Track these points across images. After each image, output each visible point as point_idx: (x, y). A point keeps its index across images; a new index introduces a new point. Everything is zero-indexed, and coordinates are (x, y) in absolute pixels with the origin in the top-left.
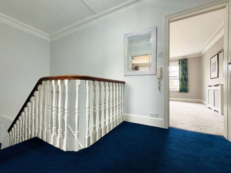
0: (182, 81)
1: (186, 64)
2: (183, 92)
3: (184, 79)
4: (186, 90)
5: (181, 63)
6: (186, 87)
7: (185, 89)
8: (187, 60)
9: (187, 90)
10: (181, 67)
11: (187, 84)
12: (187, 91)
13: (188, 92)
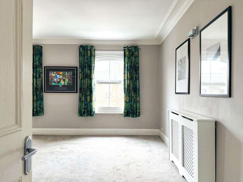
0: (129, 92)
1: (137, 57)
2: (131, 115)
3: (133, 88)
4: (136, 113)
5: (127, 53)
6: (136, 105)
7: (135, 109)
8: (138, 49)
9: (138, 111)
10: (127, 64)
11: (138, 99)
12: (138, 113)
13: (139, 115)
